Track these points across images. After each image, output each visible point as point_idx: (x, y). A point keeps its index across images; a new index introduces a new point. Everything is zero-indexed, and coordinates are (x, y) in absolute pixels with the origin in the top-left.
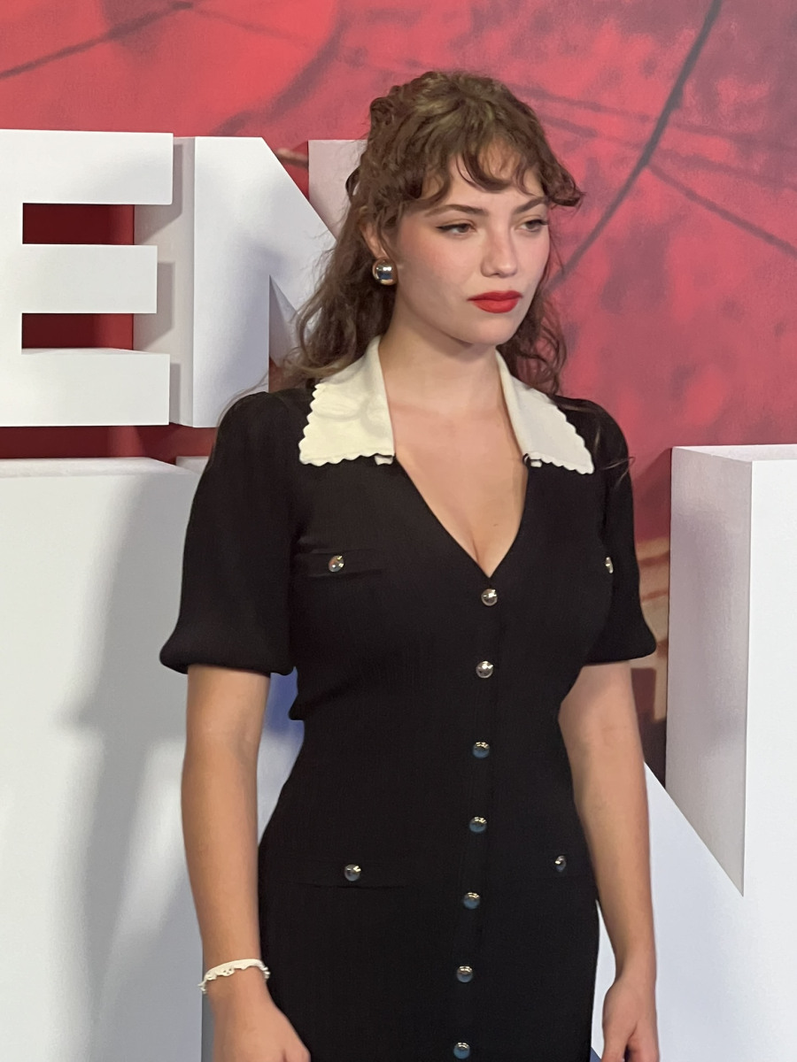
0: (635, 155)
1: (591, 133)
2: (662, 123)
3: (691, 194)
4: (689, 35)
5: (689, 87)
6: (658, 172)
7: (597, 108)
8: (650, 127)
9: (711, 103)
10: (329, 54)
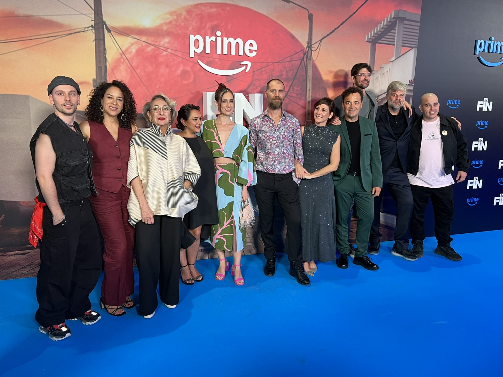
2: (288, 92)
3: (291, 100)
4: (291, 82)
5: (291, 88)
6: (287, 98)
9: (293, 89)
10: (251, 84)
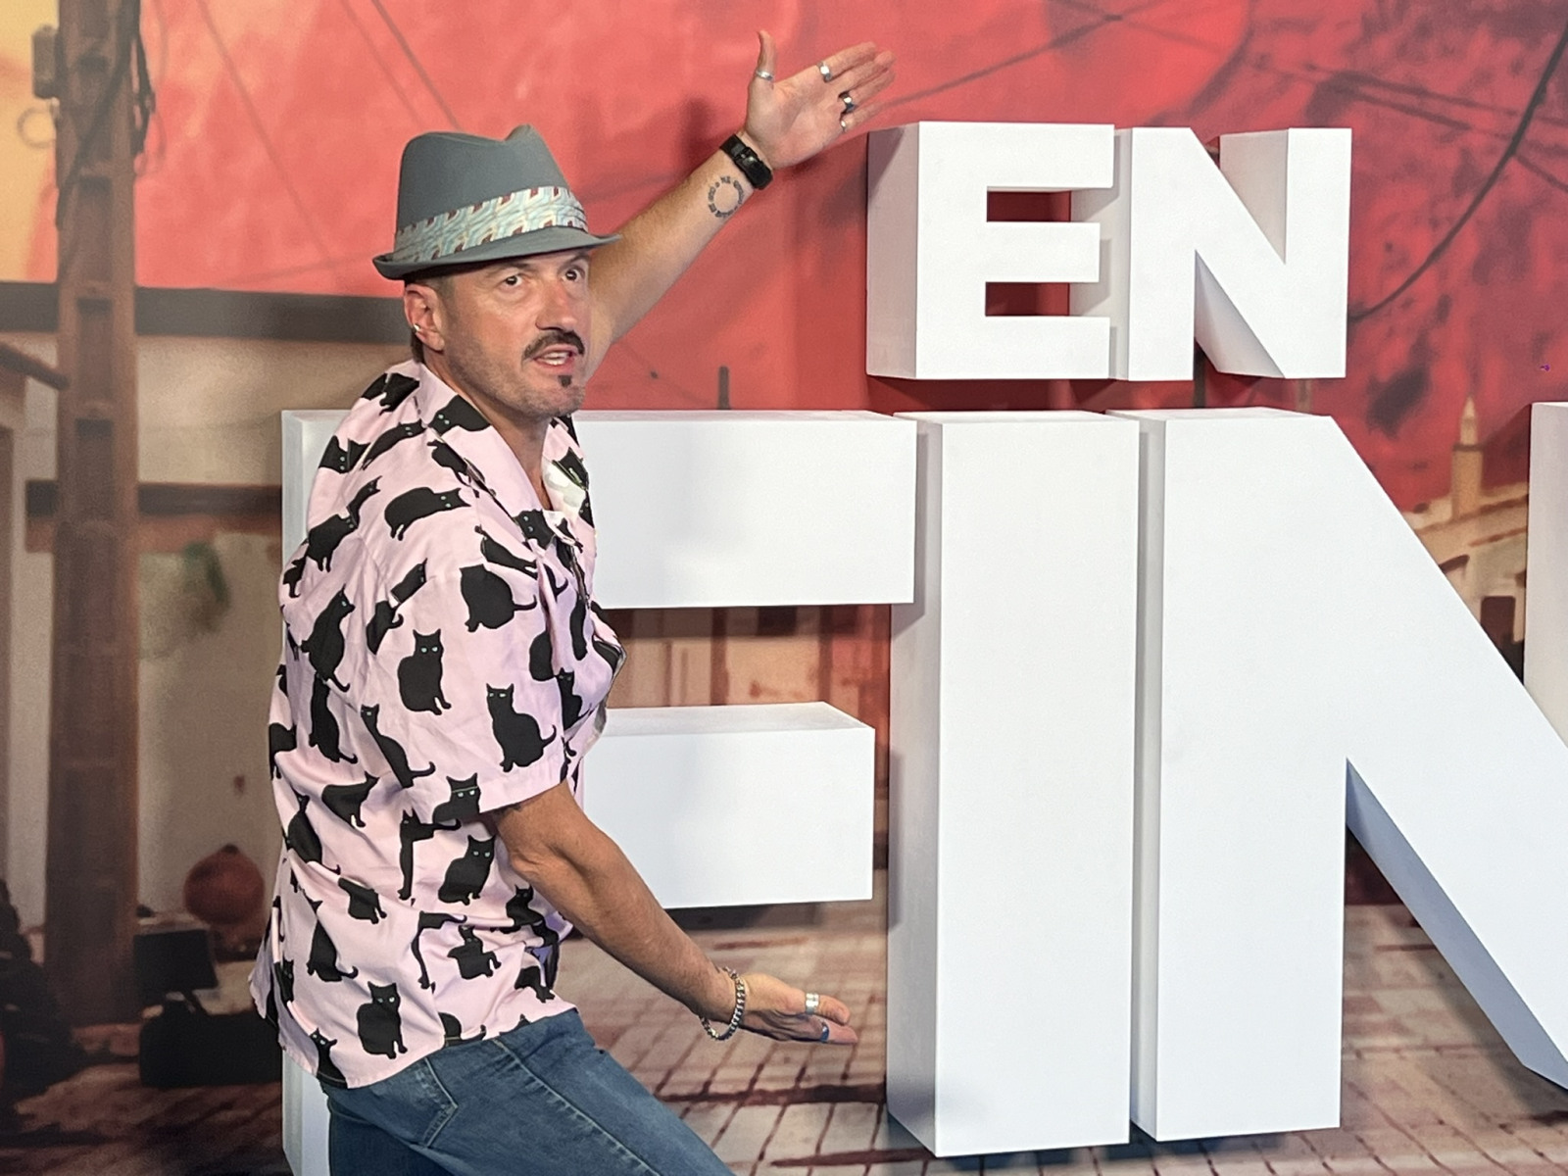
0: (1503, 146)
1: (1464, 127)
2: (1528, 116)
3: (1551, 179)
4: (1551, 40)
5: (1551, 86)
6: (1524, 162)
7: (1469, 104)
8: (1516, 121)
10: (1237, 59)
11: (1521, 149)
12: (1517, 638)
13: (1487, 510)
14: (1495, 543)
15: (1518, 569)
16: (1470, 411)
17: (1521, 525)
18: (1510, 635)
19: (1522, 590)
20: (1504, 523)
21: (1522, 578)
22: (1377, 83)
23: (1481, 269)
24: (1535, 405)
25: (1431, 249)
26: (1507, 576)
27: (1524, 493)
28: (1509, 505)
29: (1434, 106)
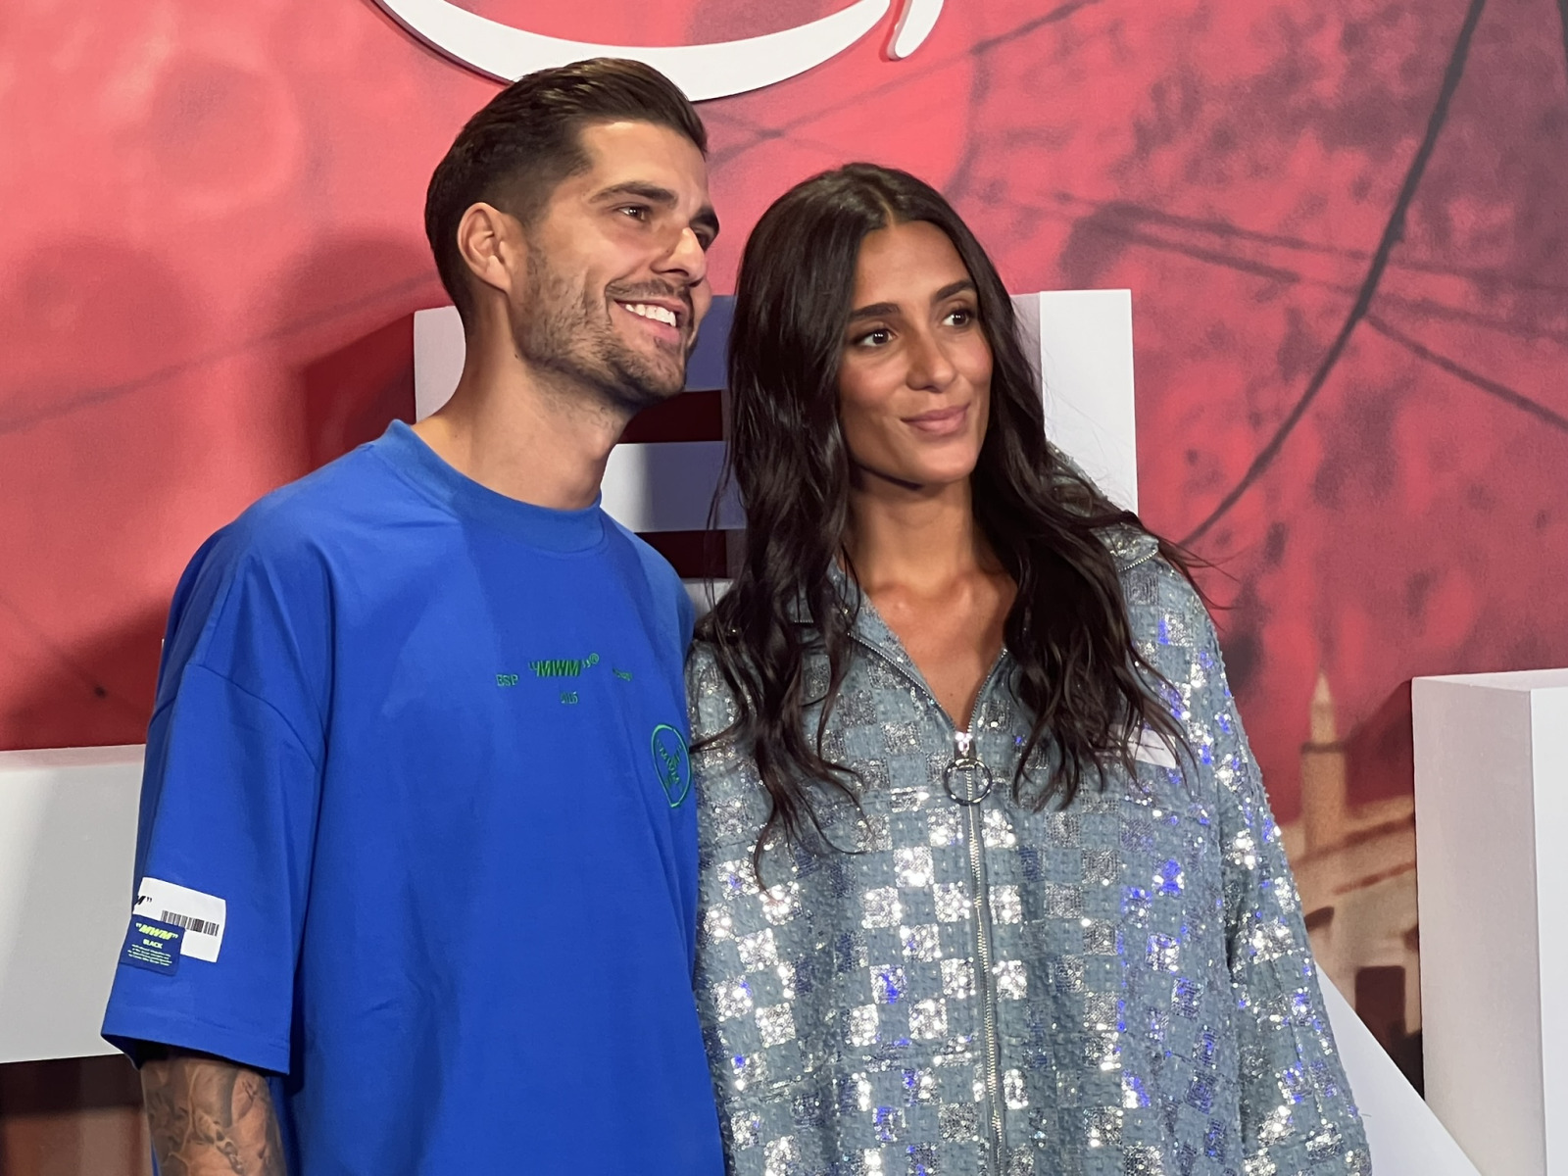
0: (1348, 303)
1: (1292, 278)
2: (1380, 261)
3: (1421, 351)
4: (1408, 146)
5: (1412, 214)
6: (1380, 326)
7: (1296, 244)
8: (1365, 266)
9: (1441, 231)
10: (957, 188)
11: (1374, 308)
12: (1410, 1028)
13: (1356, 840)
14: (1371, 889)
15: (1406, 924)
16: (1323, 694)
17: (1409, 860)
18: (1400, 1023)
19: (1414, 956)
20: (1382, 857)
21: (1412, 938)
22: (1161, 218)
23: (1326, 485)
24: (1416, 681)
25: (1252, 459)
26: (1390, 935)
27: (1410, 810)
28: (1388, 829)
29: (1247, 249)
